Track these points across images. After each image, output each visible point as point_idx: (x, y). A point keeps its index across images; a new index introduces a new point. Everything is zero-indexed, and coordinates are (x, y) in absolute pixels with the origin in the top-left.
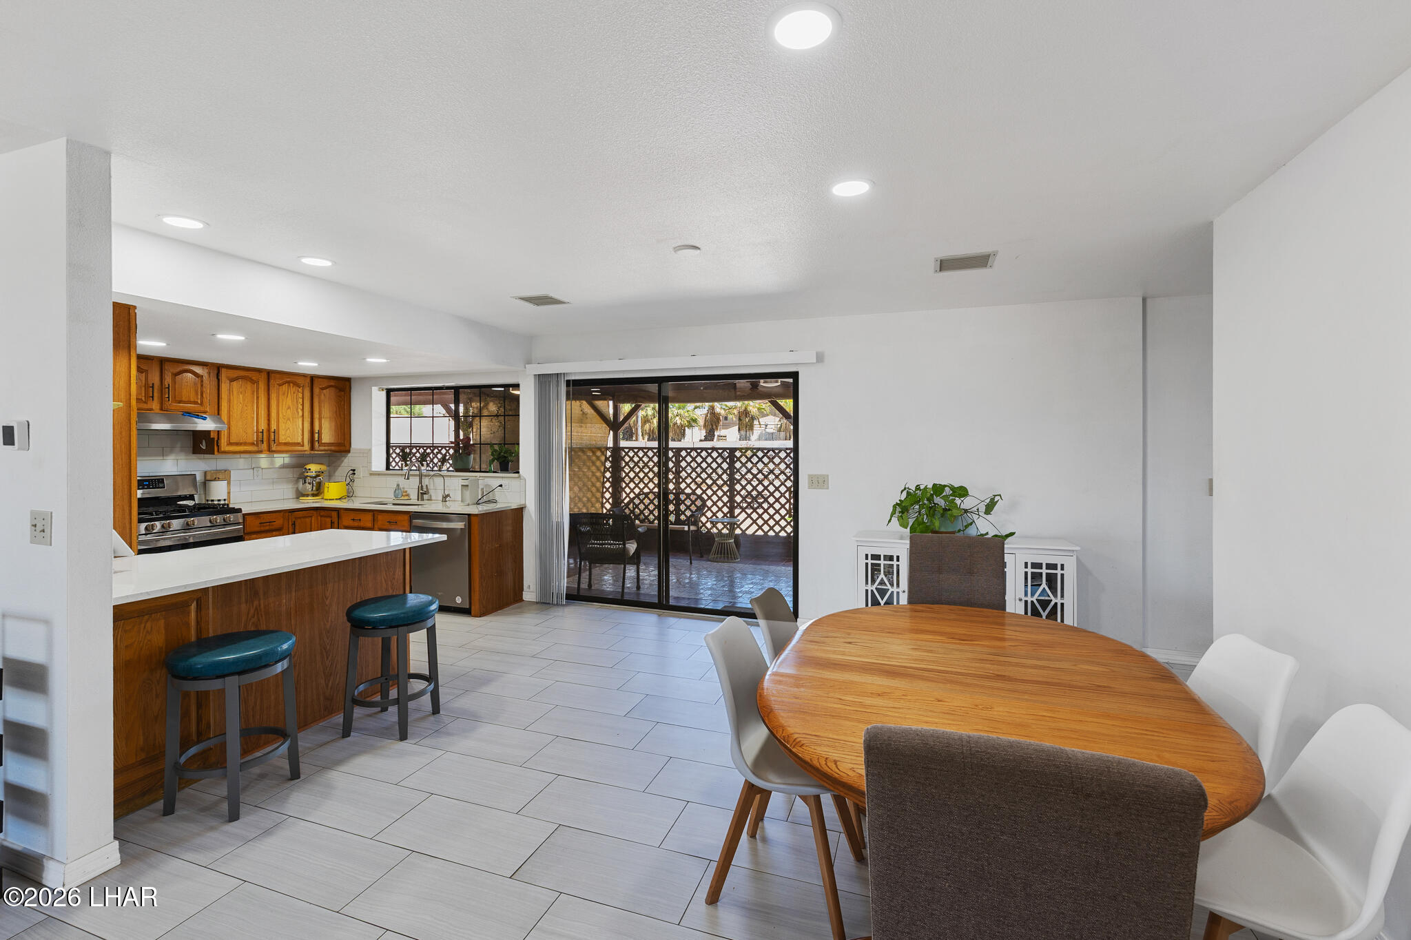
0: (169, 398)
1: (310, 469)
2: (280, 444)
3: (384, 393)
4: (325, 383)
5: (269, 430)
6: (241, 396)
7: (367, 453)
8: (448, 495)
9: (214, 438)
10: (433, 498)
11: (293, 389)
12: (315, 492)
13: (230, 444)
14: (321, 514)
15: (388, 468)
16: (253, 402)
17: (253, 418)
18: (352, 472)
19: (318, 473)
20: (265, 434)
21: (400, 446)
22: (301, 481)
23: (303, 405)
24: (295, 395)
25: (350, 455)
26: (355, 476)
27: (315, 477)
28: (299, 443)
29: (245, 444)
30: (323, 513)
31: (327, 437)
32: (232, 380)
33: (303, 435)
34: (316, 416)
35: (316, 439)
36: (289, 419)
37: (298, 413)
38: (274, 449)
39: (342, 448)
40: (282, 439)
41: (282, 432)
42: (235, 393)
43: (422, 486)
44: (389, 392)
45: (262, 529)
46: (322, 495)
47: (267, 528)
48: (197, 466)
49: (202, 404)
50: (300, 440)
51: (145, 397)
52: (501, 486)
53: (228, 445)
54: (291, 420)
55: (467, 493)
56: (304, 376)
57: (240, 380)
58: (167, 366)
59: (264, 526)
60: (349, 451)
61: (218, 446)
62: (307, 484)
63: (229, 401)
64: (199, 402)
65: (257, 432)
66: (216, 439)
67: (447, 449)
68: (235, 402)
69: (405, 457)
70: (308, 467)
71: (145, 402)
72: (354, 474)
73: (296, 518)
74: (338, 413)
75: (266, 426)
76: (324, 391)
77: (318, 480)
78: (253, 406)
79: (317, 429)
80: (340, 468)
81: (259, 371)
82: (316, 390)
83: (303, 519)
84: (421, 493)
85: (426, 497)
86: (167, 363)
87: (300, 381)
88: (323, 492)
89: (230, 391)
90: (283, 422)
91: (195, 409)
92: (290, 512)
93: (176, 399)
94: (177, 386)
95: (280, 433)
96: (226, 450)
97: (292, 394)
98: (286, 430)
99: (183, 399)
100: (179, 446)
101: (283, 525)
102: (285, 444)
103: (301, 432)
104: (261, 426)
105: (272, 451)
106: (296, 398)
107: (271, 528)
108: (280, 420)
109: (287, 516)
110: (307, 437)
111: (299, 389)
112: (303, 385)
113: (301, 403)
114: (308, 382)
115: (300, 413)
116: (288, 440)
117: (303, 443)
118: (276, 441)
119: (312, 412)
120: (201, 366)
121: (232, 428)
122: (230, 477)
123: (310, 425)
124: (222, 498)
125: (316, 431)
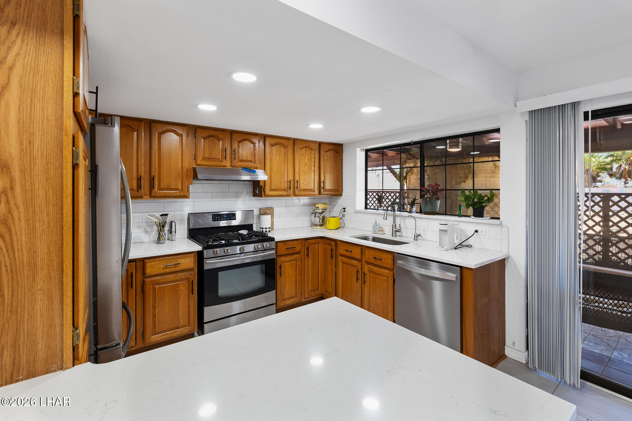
0: (235, 158)
1: (318, 208)
2: (301, 190)
3: (364, 153)
4: (328, 148)
5: (294, 181)
6: (278, 156)
7: (353, 198)
8: (419, 235)
9: (262, 186)
10: (404, 235)
11: (308, 152)
12: (321, 223)
13: (271, 190)
14: (325, 242)
15: (366, 208)
16: (285, 161)
17: (285, 172)
18: (343, 210)
19: (323, 210)
20: (292, 183)
21: (376, 192)
22: (313, 215)
23: (314, 163)
24: (310, 155)
25: (342, 197)
26: (345, 213)
27: (321, 213)
28: (312, 190)
29: (280, 190)
30: (326, 241)
31: (329, 185)
32: (272, 145)
33: (314, 184)
34: (322, 170)
35: (322, 186)
36: (306, 173)
37: (311, 168)
38: (297, 193)
39: (337, 193)
40: (302, 187)
41: (302, 182)
42: (274, 154)
43: (395, 225)
44: (367, 151)
45: (288, 252)
46: (325, 225)
47: (291, 252)
48: (256, 204)
49: (254, 162)
50: (312, 188)
51: (221, 157)
52: (476, 231)
53: (270, 191)
54: (307, 173)
55: (446, 238)
56: (315, 142)
57: (277, 145)
58: (234, 136)
59: (289, 250)
60: (341, 195)
61: (264, 191)
62: (317, 217)
63: (271, 160)
64: (253, 161)
65: (287, 182)
66: (263, 187)
67: (395, 193)
68: (274, 161)
69: (380, 200)
70: (317, 206)
71: (222, 161)
72: (345, 211)
73: (310, 244)
74: (335, 168)
75: (293, 177)
76: (327, 153)
77: (323, 215)
78: (285, 163)
79: (322, 179)
80: (336, 207)
81: (288, 139)
82: (322, 152)
83: (313, 245)
84: (395, 231)
85: (398, 234)
86: (234, 134)
87: (313, 146)
88: (326, 223)
89: (271, 153)
90: (303, 175)
91: (251, 166)
92: (305, 240)
93: (240, 159)
94: (240, 150)
95: (301, 182)
96: (269, 194)
97: (308, 154)
98: (304, 181)
99: (244, 159)
100: (245, 191)
101: (301, 249)
102: (304, 190)
103: (313, 182)
104: (290, 177)
105: (296, 195)
106: (310, 158)
107: (293, 252)
108: (301, 174)
109: (303, 242)
110: (317, 185)
111: (312, 152)
112: (314, 149)
113: (313, 161)
114: (317, 147)
115: (313, 169)
116: (305, 187)
117: (314, 189)
118: (298, 188)
119: (320, 168)
120: (254, 136)
121: (273, 179)
122: (273, 212)
123: (318, 177)
124: (268, 227)
125: (321, 181)
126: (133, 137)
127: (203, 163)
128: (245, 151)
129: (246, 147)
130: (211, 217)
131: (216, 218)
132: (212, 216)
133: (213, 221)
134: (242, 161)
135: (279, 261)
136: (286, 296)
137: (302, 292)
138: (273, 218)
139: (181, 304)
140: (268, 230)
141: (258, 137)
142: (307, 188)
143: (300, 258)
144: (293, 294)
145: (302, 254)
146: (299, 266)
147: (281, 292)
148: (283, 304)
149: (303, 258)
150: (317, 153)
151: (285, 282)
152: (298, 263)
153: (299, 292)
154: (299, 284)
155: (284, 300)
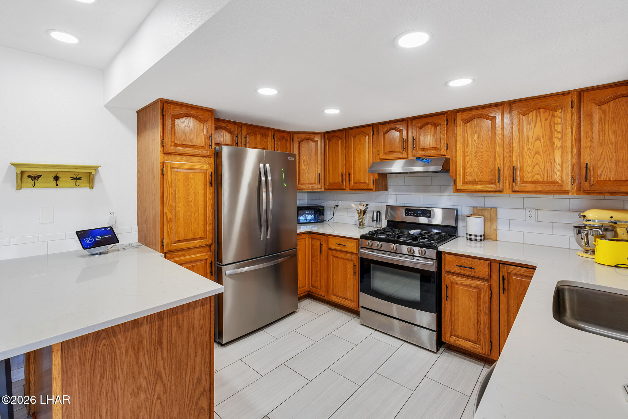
4: (608, 95)
5: (511, 167)
6: (476, 135)
11: (544, 115)
13: (465, 183)
16: (490, 139)
17: (490, 156)
20: (505, 171)
24: (548, 121)
28: (555, 182)
29: (482, 182)
32: (467, 121)
33: (562, 170)
34: (586, 143)
35: (585, 175)
38: (517, 188)
40: (526, 177)
41: (528, 169)
42: (470, 133)
45: (463, 272)
47: (468, 273)
49: (440, 148)
51: (401, 149)
53: (463, 184)
57: (474, 120)
61: (455, 185)
63: (464, 142)
64: (438, 148)
65: (495, 170)
68: (470, 142)
75: (505, 163)
78: (489, 144)
79: (585, 161)
82: (587, 107)
89: (465, 132)
90: (530, 158)
91: (435, 154)
92: (500, 263)
93: (421, 147)
94: (422, 138)
95: (525, 170)
96: (461, 189)
97: (543, 120)
98: (534, 166)
99: (426, 147)
101: (490, 276)
102: (533, 182)
103: (559, 167)
104: (499, 164)
105: (514, 191)
106: (550, 125)
107: (473, 274)
108: (525, 154)
109: (496, 266)
110: (570, 173)
111: (555, 113)
112: (562, 107)
113: (559, 130)
114: (572, 102)
115: (558, 143)
116: (538, 177)
117: (562, 180)
118: (519, 180)
119: (579, 140)
120: (439, 116)
121: (467, 168)
122: (496, 215)
123: (575, 157)
124: (479, 234)
125: (583, 166)
126: (339, 144)
127: (384, 157)
128: (427, 137)
129: (428, 133)
130: (404, 211)
131: (410, 212)
132: (406, 210)
133: (406, 215)
134: (424, 149)
135: (446, 279)
136: (459, 333)
137: (493, 344)
138: (494, 223)
139: (348, 279)
140: (479, 238)
141: (445, 115)
142: (541, 180)
143: (486, 289)
144: (473, 337)
145: (492, 284)
146: (484, 300)
147: (451, 322)
148: (455, 341)
149: (495, 290)
150: (570, 113)
151: (458, 312)
152: (482, 295)
153: (485, 340)
154: (485, 328)
155: (455, 336)
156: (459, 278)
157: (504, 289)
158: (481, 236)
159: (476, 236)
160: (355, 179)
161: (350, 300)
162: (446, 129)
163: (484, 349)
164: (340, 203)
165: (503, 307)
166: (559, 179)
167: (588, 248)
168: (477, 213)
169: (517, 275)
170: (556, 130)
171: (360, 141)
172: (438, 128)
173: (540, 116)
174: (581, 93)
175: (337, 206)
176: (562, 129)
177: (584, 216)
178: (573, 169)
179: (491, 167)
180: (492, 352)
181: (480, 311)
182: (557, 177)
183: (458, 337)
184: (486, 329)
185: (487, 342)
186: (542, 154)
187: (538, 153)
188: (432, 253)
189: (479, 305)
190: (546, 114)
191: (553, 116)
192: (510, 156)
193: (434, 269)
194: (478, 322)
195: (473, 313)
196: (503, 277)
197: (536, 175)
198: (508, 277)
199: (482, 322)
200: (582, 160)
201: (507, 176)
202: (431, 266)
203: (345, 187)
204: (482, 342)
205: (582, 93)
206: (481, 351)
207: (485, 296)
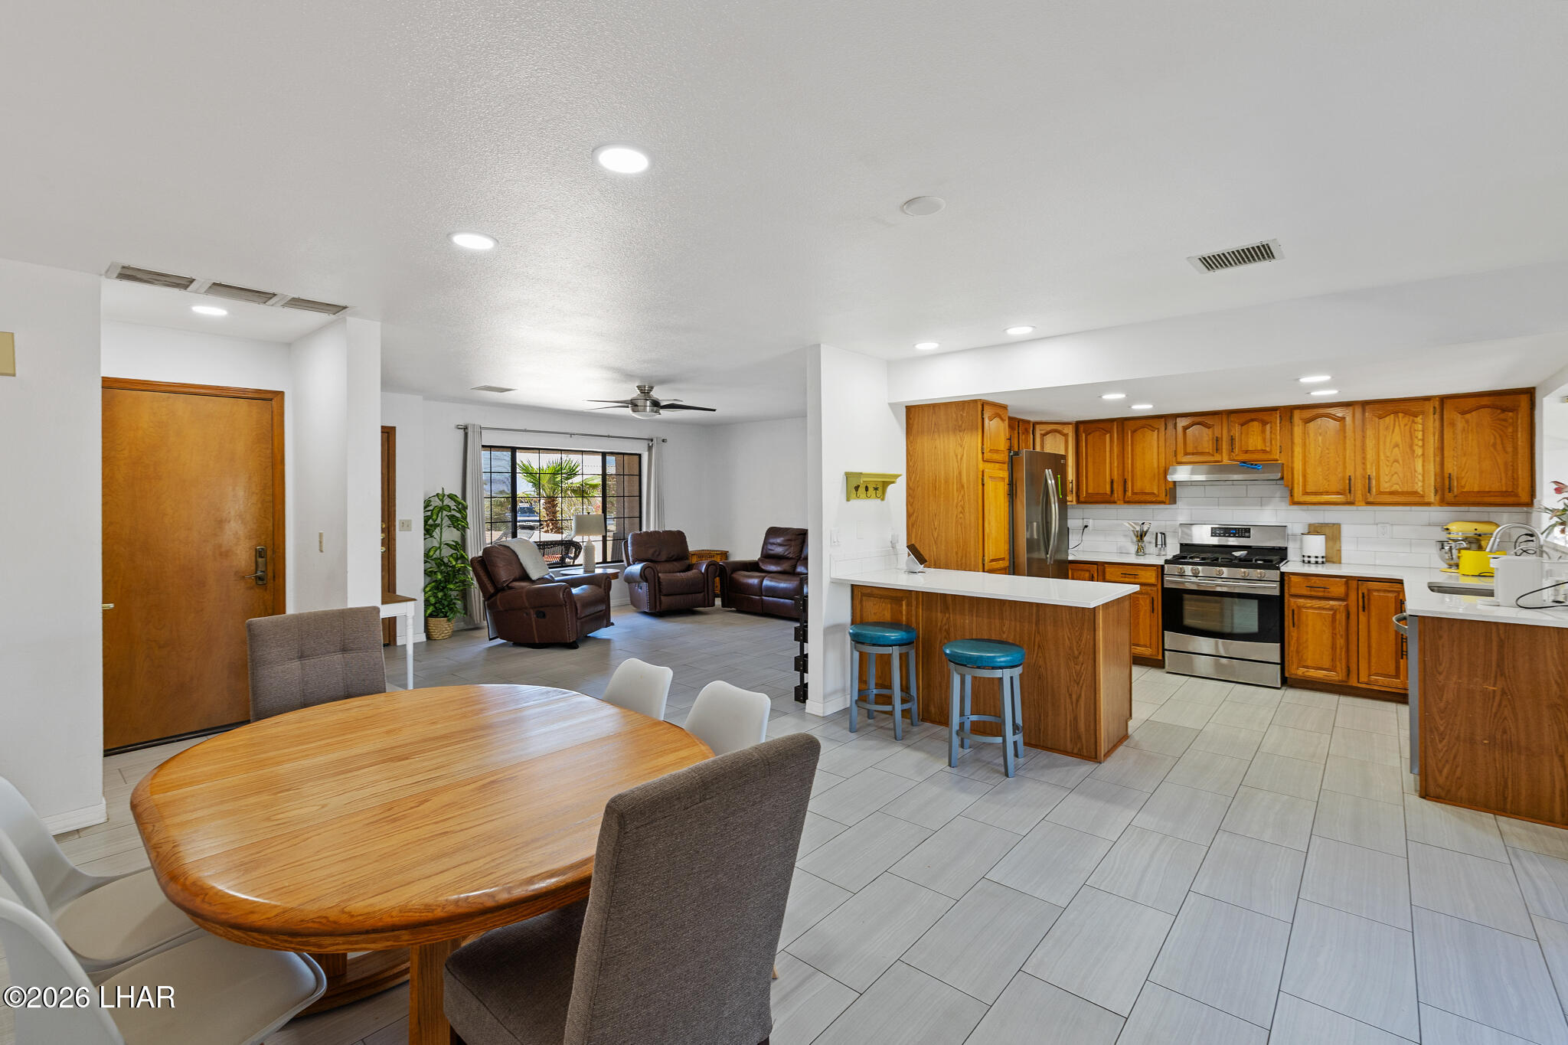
0: (1235, 448)
2: (1381, 493)
4: (1471, 404)
5: (1364, 476)
6: (1319, 437)
11: (1403, 420)
13: (1306, 493)
16: (1340, 444)
17: (1340, 462)
20: (1358, 480)
23: (1423, 440)
24: (1407, 428)
28: (1417, 492)
29: (1329, 493)
31: (1474, 482)
32: (1310, 420)
33: (1424, 481)
34: (1450, 453)
35: (1449, 486)
37: (1412, 451)
38: (1372, 499)
39: (1510, 500)
40: (1384, 487)
41: (1384, 478)
42: (1312, 435)
45: (1314, 594)
47: (1321, 594)
49: (1271, 451)
53: (1303, 495)
56: (1428, 399)
57: (1321, 421)
58: (1234, 417)
59: (1315, 591)
60: (1531, 505)
61: (1291, 496)
63: (1304, 445)
64: (1269, 450)
65: (1344, 479)
68: (1312, 445)
71: (1213, 456)
72: (1531, 541)
74: (1499, 445)
75: (1360, 470)
78: (1339, 448)
79: (1450, 471)
81: (1350, 405)
82: (1449, 415)
86: (1234, 415)
87: (1419, 406)
89: (1305, 433)
90: (1387, 466)
91: (1262, 458)
92: (1358, 580)
93: (1244, 449)
94: (1244, 437)
95: (1381, 479)
96: (1300, 500)
97: (1402, 427)
98: (1393, 475)
99: (1251, 449)
100: (1278, 494)
101: (1347, 595)
102: (1391, 493)
103: (1420, 477)
104: (1350, 472)
105: (1369, 503)
106: (1410, 432)
107: (1326, 595)
108: (1381, 463)
109: (1354, 584)
110: (1433, 484)
111: (1415, 419)
112: (1423, 413)
113: (1420, 437)
114: (1434, 408)
115: (1419, 451)
116: (1396, 488)
117: (1423, 491)
118: (1374, 490)
119: (1442, 449)
120: (1269, 413)
121: (1308, 476)
122: (1340, 532)
123: (1438, 467)
124: (1320, 555)
125: (1447, 475)
126: (1105, 439)
127: (1185, 460)
128: (1252, 436)
129: (1253, 430)
131: (1218, 532)
132: (1211, 530)
133: (1212, 536)
134: (1246, 452)
135: (1291, 603)
136: (1309, 663)
137: (1351, 669)
138: (1338, 542)
139: (1141, 620)
140: (1320, 560)
141: (1278, 412)
142: (1400, 490)
143: (1342, 608)
144: (1327, 663)
145: (1350, 603)
146: (1340, 621)
147: (1298, 652)
148: (1303, 673)
149: (1353, 610)
150: (1432, 420)
151: (1307, 640)
152: (1338, 617)
153: (1341, 666)
154: (1341, 652)
155: (1304, 667)
156: (1309, 601)
157: (1364, 607)
158: (1323, 557)
159: (1317, 557)
160: (1135, 488)
161: (1145, 646)
162: (1278, 428)
163: (1340, 675)
164: (1090, 523)
165: (1363, 626)
166: (1420, 490)
167: (1452, 562)
168: (1314, 530)
169: (1378, 591)
170: (1417, 437)
171: (1144, 437)
172: (1268, 427)
173: (1399, 421)
174: (1443, 399)
175: (1086, 526)
176: (1423, 435)
177: (1447, 529)
178: (1435, 480)
179: (1340, 475)
180: (1351, 676)
181: (1335, 634)
182: (1419, 487)
183: (1307, 667)
184: (1343, 653)
185: (1343, 667)
186: (1401, 462)
187: (1396, 461)
188: (1274, 575)
189: (1334, 628)
190: (1406, 420)
191: (1413, 421)
192: (1364, 463)
193: (1277, 593)
194: (1334, 647)
195: (1326, 638)
196: (1363, 594)
197: (1395, 486)
198: (1368, 595)
199: (1338, 646)
200: (1445, 471)
201: (1359, 486)
202: (1273, 589)
203: (1116, 499)
204: (1338, 669)
205: (1445, 400)
206: (1337, 678)
207: (1341, 617)
